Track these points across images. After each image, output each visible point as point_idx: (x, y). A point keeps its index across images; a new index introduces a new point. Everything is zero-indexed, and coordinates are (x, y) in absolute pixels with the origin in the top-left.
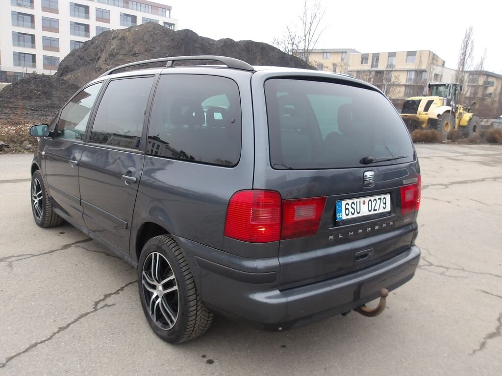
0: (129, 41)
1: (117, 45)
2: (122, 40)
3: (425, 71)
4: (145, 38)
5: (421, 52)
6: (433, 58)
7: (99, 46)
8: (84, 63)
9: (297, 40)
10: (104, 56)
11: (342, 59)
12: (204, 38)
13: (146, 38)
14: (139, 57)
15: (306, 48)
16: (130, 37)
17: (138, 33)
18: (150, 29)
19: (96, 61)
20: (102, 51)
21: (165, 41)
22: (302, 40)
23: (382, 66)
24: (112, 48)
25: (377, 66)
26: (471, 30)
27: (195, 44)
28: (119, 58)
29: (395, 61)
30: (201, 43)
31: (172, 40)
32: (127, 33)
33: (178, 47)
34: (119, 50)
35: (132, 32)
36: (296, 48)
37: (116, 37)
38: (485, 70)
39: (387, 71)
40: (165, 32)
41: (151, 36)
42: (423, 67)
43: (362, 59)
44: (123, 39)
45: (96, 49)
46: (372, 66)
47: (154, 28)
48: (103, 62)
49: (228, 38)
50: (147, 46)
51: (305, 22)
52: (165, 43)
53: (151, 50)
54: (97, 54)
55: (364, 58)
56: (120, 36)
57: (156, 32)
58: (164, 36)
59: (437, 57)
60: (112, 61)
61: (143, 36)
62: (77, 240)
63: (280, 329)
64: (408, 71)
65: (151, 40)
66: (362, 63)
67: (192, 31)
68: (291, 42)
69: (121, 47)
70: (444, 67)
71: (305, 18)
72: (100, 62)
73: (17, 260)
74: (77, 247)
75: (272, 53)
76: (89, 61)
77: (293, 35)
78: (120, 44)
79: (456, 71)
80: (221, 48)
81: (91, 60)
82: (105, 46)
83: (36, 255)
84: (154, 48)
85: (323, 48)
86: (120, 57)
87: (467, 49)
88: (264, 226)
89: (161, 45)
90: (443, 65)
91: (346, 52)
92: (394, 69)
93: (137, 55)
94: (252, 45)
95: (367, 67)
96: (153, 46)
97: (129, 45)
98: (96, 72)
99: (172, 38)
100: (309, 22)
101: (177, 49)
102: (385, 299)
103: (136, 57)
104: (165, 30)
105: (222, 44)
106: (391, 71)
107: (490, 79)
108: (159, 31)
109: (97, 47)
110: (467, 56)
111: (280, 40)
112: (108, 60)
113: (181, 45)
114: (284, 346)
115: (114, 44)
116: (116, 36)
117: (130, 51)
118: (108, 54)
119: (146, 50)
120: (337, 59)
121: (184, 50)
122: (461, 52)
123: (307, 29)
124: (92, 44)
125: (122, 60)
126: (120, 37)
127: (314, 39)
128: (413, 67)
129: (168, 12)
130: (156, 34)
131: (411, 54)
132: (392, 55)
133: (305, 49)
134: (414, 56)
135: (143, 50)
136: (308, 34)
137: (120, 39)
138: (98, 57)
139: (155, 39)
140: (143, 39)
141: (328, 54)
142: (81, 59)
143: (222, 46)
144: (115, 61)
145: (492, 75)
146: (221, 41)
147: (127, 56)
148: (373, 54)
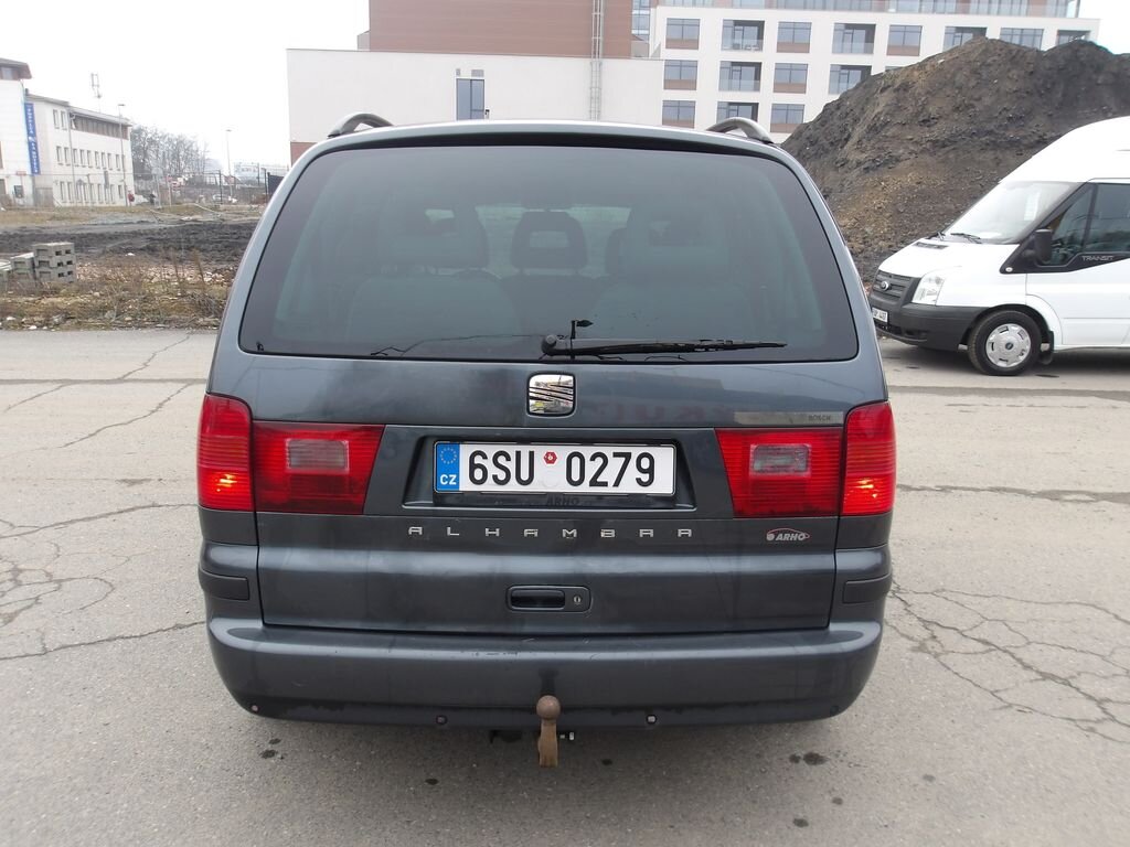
0: (918, 91)
1: (887, 105)
2: (901, 91)
4: (957, 79)
7: (852, 110)
8: (816, 154)
10: (858, 131)
13: (960, 79)
14: (938, 125)
16: (921, 82)
17: (941, 70)
18: (972, 58)
19: (840, 145)
20: (856, 121)
21: (1011, 79)
24: (876, 111)
27: (1094, 77)
28: (888, 134)
31: (1032, 73)
32: (916, 73)
33: (1043, 92)
34: (892, 115)
35: (928, 69)
37: (889, 86)
41: (975, 72)
44: (905, 87)
45: (845, 118)
47: (985, 51)
48: (854, 145)
50: (959, 99)
52: (1009, 86)
53: (967, 107)
54: (846, 130)
56: (898, 82)
57: (989, 61)
58: (1009, 66)
60: (872, 142)
61: (954, 75)
65: (973, 83)
69: (897, 107)
72: (848, 146)
76: (827, 146)
78: (895, 101)
81: (832, 143)
82: (863, 109)
84: (979, 99)
86: (892, 131)
89: (998, 91)
93: (932, 122)
96: (976, 96)
97: (917, 101)
98: (837, 169)
99: (1031, 68)
101: (1041, 95)
103: (929, 126)
104: (1014, 53)
108: (996, 58)
109: (847, 114)
112: (864, 140)
113: (1053, 84)
115: (883, 101)
116: (890, 83)
117: (917, 114)
118: (866, 127)
119: (957, 109)
121: (1059, 95)
124: (838, 108)
125: (894, 137)
126: (896, 86)
130: (988, 65)
135: (948, 109)
137: (897, 90)
138: (846, 136)
139: (985, 77)
140: (954, 82)
142: (812, 144)
144: (880, 140)
147: (907, 126)
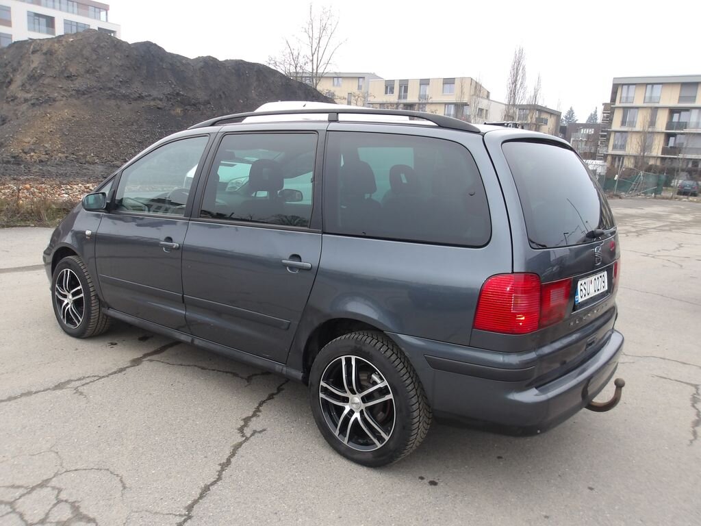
0: (60, 56)
1: (40, 63)
2: (48, 55)
3: (466, 104)
4: (84, 52)
5: (462, 79)
6: (476, 88)
7: (9, 62)
9: (301, 61)
10: (19, 78)
11: (359, 87)
12: (174, 54)
13: (86, 52)
14: (78, 80)
15: (315, 71)
16: (61, 51)
17: (72, 45)
18: (92, 40)
19: (5, 85)
20: (15, 70)
21: (117, 58)
22: (308, 61)
23: (412, 98)
24: (32, 66)
25: (405, 97)
26: (521, 51)
27: (161, 63)
28: (45, 82)
29: (428, 90)
30: (170, 62)
31: (127, 56)
32: (56, 45)
33: (136, 68)
34: (45, 70)
35: (64, 43)
36: (301, 71)
37: (38, 51)
38: (539, 104)
39: (419, 104)
40: (115, 45)
41: (94, 50)
42: (466, 100)
43: (387, 87)
44: (50, 53)
45: (5, 67)
46: (400, 97)
47: (98, 38)
48: (18, 87)
49: (210, 56)
50: (88, 66)
51: (311, 36)
52: (116, 62)
53: (94, 71)
54: (7, 76)
55: (389, 87)
56: (45, 49)
57: (102, 45)
58: (114, 50)
59: (481, 86)
60: (34, 86)
61: (81, 50)
62: (146, 352)
63: (539, 431)
64: (446, 104)
65: (94, 57)
66: (386, 93)
67: (155, 45)
68: (293, 63)
69: (47, 66)
70: (489, 100)
71: (310, 31)
72: (13, 87)
73: (83, 385)
74: (151, 361)
75: (272, 79)
77: (295, 53)
78: (45, 61)
79: (506, 105)
80: (200, 69)
82: (19, 63)
83: (103, 377)
84: (100, 67)
85: (338, 72)
86: (47, 81)
87: (518, 78)
88: (524, 314)
89: (111, 64)
90: (488, 97)
91: (364, 78)
92: (430, 101)
93: (74, 78)
94: (244, 67)
95: (393, 98)
96: (98, 65)
97: (60, 63)
98: (8, 103)
99: (127, 53)
100: (316, 35)
101: (135, 70)
102: (621, 390)
103: (72, 80)
104: (115, 42)
105: (202, 64)
106: (425, 104)
107: (544, 116)
108: (106, 44)
109: (7, 64)
110: (518, 86)
111: (278, 60)
112: (27, 85)
113: (140, 64)
114: (499, 457)
115: (36, 61)
116: (38, 48)
117: (62, 72)
118: (26, 76)
119: (88, 72)
120: (352, 87)
121: (145, 72)
122: (510, 81)
123: (315, 46)
125: (49, 85)
126: (44, 51)
127: (325, 60)
128: (453, 99)
129: (103, 14)
130: (102, 47)
131: (449, 82)
132: (425, 82)
133: (312, 72)
134: (452, 85)
135: (82, 71)
136: (317, 52)
137: (45, 54)
138: (8, 80)
139: (101, 54)
140: (82, 55)
141: (340, 79)
143: (202, 68)
144: (39, 86)
145: (545, 110)
146: (198, 59)
147: (57, 79)
148: (400, 80)
